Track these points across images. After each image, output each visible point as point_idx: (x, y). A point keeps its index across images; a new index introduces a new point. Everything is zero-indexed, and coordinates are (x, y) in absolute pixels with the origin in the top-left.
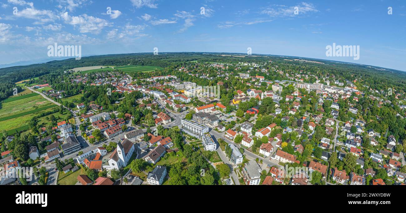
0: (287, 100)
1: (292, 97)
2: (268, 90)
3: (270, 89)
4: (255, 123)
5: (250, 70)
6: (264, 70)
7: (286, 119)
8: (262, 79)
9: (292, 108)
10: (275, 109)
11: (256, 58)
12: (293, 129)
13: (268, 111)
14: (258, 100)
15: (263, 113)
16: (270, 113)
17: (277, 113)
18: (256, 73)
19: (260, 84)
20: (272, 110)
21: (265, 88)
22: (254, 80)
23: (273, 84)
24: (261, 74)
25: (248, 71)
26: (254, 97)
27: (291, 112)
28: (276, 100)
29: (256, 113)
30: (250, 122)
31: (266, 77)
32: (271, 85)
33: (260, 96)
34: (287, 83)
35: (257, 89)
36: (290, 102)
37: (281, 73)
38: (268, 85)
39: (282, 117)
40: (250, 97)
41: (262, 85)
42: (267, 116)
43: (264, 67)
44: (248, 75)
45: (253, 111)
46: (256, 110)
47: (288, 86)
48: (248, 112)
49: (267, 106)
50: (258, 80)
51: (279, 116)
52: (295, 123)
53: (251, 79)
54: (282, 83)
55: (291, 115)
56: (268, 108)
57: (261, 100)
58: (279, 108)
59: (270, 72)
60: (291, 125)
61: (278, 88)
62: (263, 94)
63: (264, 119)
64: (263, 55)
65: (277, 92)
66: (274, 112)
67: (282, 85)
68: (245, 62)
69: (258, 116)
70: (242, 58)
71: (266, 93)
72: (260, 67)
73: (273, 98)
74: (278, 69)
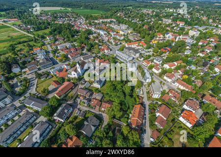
0: (200, 44)
1: (207, 42)
2: (185, 34)
3: (187, 34)
4: (165, 58)
5: (173, 15)
6: (187, 16)
7: (193, 59)
8: (181, 24)
9: (203, 51)
10: (185, 50)
12: (197, 68)
13: (178, 51)
14: (173, 41)
15: (174, 52)
16: (180, 52)
17: (186, 53)
18: (178, 19)
19: (178, 29)
20: (183, 50)
21: (182, 33)
22: (174, 25)
23: (191, 29)
24: (182, 20)
25: (172, 17)
26: (170, 39)
27: (201, 55)
28: (189, 43)
29: (168, 51)
30: (162, 57)
31: (186, 23)
32: (189, 30)
33: (176, 39)
34: (206, 29)
35: (174, 33)
36: (202, 46)
37: (205, 18)
38: (186, 30)
39: (190, 57)
40: (167, 39)
41: (180, 29)
42: (177, 54)
44: (170, 21)
45: (166, 49)
46: (169, 49)
47: (207, 32)
48: (162, 50)
49: (179, 47)
50: (178, 25)
51: (187, 56)
52: (201, 63)
53: (172, 24)
54: (200, 29)
55: (199, 56)
56: (179, 48)
57: (175, 42)
58: (190, 49)
59: (193, 18)
60: (196, 64)
61: (195, 33)
62: (178, 37)
63: (174, 56)
65: (193, 37)
66: (184, 52)
67: (200, 31)
68: (171, 8)
69: (169, 53)
70: (170, 4)
71: (181, 37)
73: (186, 41)
74: (202, 15)
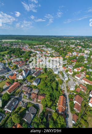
0: (91, 57)
3: (84, 52)
4: (74, 65)
5: (75, 43)
6: (82, 43)
7: (90, 65)
8: (80, 48)
10: (84, 60)
11: (79, 38)
13: (81, 61)
14: (77, 56)
15: (78, 62)
18: (78, 45)
19: (79, 50)
21: (81, 52)
22: (76, 48)
23: (85, 50)
24: (80, 45)
26: (75, 55)
28: (85, 57)
29: (75, 61)
30: (72, 65)
31: (82, 47)
33: (78, 55)
35: (77, 52)
37: (91, 45)
38: (83, 50)
40: (74, 55)
42: (80, 63)
43: (82, 42)
44: (74, 46)
45: (74, 61)
46: (75, 60)
48: (72, 61)
49: (81, 59)
50: (78, 48)
51: (86, 64)
53: (75, 48)
58: (87, 60)
59: (85, 44)
61: (87, 52)
64: (83, 36)
65: (87, 54)
66: (84, 62)
67: (90, 50)
68: (74, 40)
69: (76, 63)
70: (72, 38)
71: (81, 54)
72: (80, 42)
74: (89, 43)
